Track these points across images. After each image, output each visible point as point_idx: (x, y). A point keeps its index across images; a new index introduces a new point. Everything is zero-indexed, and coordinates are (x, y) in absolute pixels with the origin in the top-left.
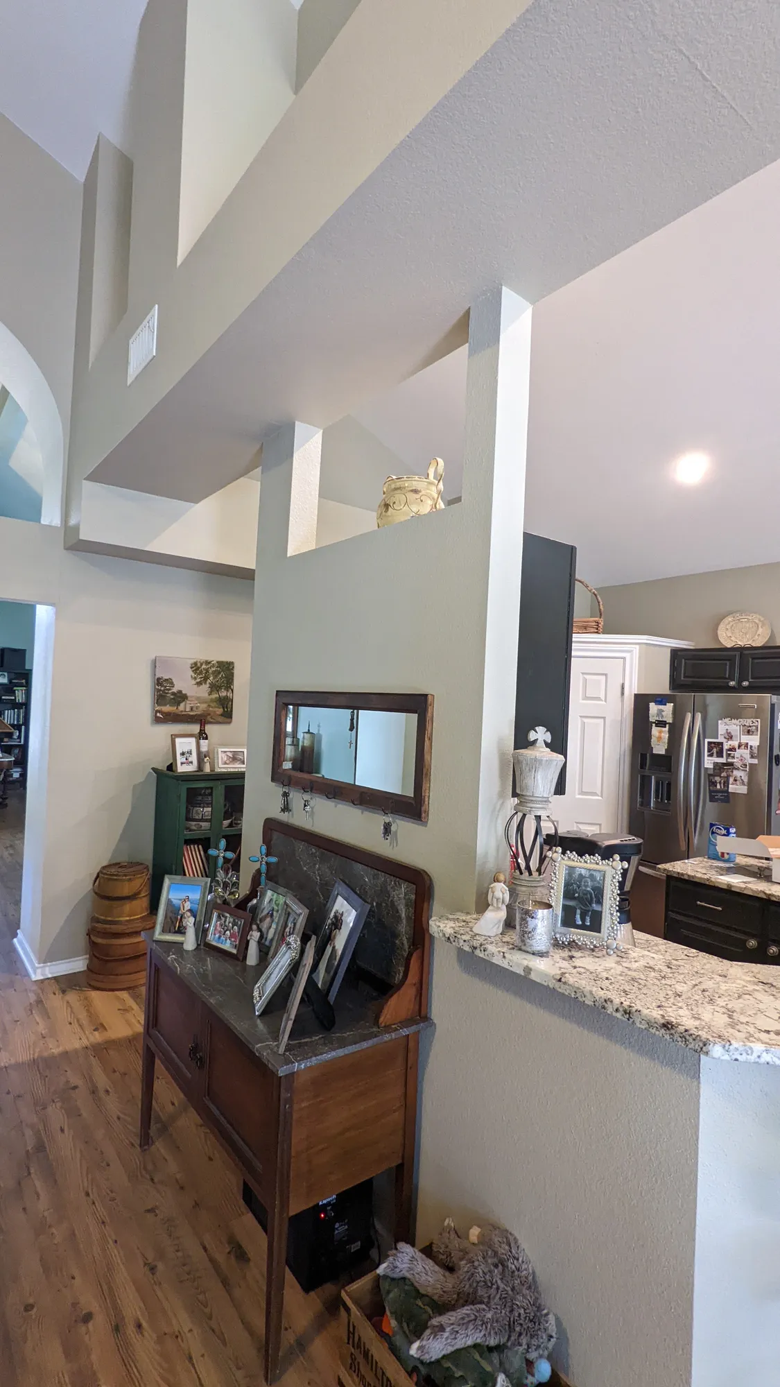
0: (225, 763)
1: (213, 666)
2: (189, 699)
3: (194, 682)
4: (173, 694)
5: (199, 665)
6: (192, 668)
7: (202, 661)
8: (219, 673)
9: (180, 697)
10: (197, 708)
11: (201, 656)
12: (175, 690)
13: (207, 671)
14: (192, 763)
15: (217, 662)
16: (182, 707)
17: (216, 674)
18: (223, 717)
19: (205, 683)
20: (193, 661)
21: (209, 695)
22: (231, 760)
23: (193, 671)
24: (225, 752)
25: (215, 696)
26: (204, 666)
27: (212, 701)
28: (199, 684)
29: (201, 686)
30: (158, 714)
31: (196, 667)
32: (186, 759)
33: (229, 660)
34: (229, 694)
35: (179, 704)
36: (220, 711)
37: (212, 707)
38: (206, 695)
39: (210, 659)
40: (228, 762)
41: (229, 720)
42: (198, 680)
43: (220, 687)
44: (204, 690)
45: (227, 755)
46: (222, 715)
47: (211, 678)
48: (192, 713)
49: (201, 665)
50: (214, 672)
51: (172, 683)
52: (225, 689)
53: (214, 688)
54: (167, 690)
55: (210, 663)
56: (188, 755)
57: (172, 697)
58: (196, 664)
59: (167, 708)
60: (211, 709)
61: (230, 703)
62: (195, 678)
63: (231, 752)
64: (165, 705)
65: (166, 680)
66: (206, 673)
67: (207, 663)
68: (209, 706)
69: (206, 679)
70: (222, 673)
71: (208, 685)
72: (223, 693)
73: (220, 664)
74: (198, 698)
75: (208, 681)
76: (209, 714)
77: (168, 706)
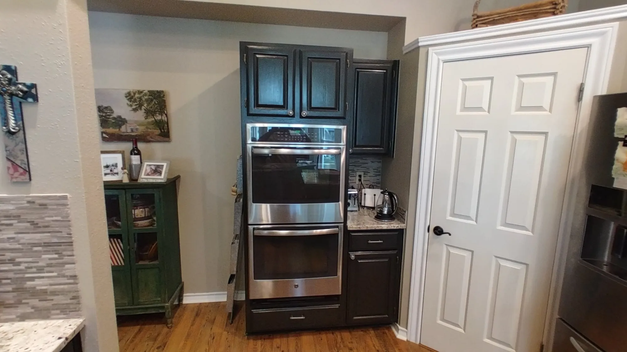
0: (148, 175)
1: (145, 95)
2: (128, 122)
3: (130, 108)
4: (114, 118)
5: (132, 94)
6: (126, 97)
7: (134, 91)
8: (152, 100)
9: (120, 121)
10: (137, 129)
11: (133, 86)
12: (115, 115)
13: (140, 99)
14: (117, 174)
15: (149, 91)
16: (123, 129)
17: (149, 101)
18: (161, 137)
19: (141, 109)
20: (126, 91)
21: (146, 119)
22: (153, 172)
23: (128, 99)
24: (150, 165)
25: (151, 119)
26: (137, 95)
27: (149, 123)
28: (135, 110)
29: (137, 112)
30: (104, 135)
31: (130, 96)
32: (111, 171)
33: (159, 89)
34: (164, 118)
35: (120, 127)
36: (158, 132)
37: (150, 129)
38: (143, 119)
39: (141, 89)
40: (150, 174)
41: (167, 139)
42: (134, 107)
43: (155, 112)
44: (140, 116)
45: (151, 168)
46: (159, 135)
47: (145, 105)
48: (133, 134)
49: (135, 94)
50: (147, 100)
51: (111, 110)
52: (159, 114)
53: (149, 113)
54: (109, 115)
55: (142, 92)
56: (113, 168)
57: (113, 121)
58: (129, 93)
59: (111, 130)
60: (149, 130)
61: (166, 125)
62: (131, 106)
63: (154, 165)
64: (109, 128)
65: (106, 108)
66: (140, 101)
67: (140, 92)
68: (147, 128)
69: (140, 106)
70: (154, 100)
71: (143, 111)
72: (158, 117)
73: (151, 93)
74: (136, 122)
75: (143, 107)
76: (149, 135)
77: (111, 128)
